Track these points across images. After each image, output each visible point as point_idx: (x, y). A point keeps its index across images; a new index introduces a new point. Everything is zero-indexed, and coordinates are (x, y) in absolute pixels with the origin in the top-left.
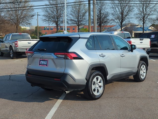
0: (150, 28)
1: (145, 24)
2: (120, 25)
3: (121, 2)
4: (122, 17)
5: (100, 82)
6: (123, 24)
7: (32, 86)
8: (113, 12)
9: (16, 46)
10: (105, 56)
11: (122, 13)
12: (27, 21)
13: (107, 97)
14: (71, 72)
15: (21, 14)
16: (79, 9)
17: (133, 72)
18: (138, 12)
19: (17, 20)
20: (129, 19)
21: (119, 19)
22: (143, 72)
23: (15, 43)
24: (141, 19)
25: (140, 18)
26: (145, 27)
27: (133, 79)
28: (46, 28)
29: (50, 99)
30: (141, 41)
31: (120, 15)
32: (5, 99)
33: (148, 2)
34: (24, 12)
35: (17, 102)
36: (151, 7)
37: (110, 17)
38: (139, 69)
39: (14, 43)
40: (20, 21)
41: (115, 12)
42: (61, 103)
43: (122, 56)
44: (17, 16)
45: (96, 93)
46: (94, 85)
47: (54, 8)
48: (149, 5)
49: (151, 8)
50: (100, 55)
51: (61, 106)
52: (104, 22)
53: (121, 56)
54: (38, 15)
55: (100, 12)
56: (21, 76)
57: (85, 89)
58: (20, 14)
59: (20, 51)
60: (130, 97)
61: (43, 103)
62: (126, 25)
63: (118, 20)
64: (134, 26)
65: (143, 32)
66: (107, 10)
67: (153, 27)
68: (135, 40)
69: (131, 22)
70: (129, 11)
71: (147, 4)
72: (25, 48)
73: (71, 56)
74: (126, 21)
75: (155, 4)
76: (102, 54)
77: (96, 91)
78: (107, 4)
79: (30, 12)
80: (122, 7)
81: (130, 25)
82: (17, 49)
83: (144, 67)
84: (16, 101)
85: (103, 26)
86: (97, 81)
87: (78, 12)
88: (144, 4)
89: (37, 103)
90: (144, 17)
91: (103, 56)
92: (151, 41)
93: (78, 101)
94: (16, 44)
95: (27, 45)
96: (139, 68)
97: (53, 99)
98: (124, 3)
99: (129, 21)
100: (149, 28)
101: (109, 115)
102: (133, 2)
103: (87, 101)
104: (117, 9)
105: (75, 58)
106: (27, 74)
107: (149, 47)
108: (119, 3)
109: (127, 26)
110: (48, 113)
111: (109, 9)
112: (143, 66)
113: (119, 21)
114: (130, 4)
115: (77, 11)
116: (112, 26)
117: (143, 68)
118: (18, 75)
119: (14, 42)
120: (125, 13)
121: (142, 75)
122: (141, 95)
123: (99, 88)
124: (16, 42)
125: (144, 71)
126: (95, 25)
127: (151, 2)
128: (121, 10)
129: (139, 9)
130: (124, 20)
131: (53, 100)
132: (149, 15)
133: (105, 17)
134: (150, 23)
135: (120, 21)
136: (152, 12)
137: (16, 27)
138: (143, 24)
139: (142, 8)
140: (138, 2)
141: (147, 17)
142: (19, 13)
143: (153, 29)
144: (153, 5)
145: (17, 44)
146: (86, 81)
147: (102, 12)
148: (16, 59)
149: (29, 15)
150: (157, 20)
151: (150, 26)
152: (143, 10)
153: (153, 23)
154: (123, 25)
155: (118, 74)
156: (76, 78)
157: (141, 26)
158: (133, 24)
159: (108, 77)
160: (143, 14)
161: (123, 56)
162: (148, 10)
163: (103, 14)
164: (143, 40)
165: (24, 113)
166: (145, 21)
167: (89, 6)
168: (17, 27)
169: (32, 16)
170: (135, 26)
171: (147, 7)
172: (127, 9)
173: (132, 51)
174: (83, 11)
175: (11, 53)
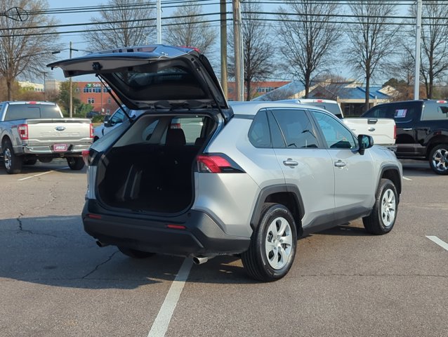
0: (384, 91)
1: (370, 80)
2: (304, 82)
3: (306, 18)
4: (309, 59)
5: (284, 235)
6: (311, 78)
7: (100, 245)
8: (284, 44)
9: (23, 139)
10: (297, 165)
11: (309, 49)
12: (38, 67)
13: (302, 274)
14: (215, 208)
15: (22, 47)
16: (190, 33)
17: (365, 208)
18: (352, 46)
19: (10, 64)
20: (327, 65)
21: (301, 65)
22: (388, 209)
23: (21, 128)
24: (362, 66)
25: (357, 62)
26: (370, 86)
27: (363, 227)
28: (92, 86)
29: (151, 279)
30: (372, 126)
31: (304, 54)
32: (26, 283)
33: (380, 20)
34: (31, 42)
35: (63, 288)
36: (388, 32)
37: (277, 59)
38: (379, 201)
39: (16, 129)
40: (17, 67)
41: (288, 43)
42: (183, 289)
43: (337, 164)
44: (9, 51)
45: (275, 264)
46: (270, 241)
47: (116, 31)
48: (382, 28)
49: (388, 36)
50: (284, 162)
51: (183, 297)
52: (259, 73)
53: (336, 166)
54: (71, 50)
55: (246, 44)
56: (51, 221)
57: (246, 252)
58: (20, 47)
59: (32, 151)
60: (364, 273)
61: (135, 290)
62: (318, 81)
63: (298, 66)
64: (340, 83)
65: (367, 100)
66: (267, 40)
67: (392, 86)
68: (356, 122)
69: (334, 72)
70: (329, 41)
71: (377, 24)
72: (46, 143)
73: (214, 165)
74: (320, 70)
75: (397, 26)
76: (289, 159)
77: (276, 256)
78: (268, 22)
79: (48, 41)
80: (307, 31)
81: (329, 80)
82: (26, 145)
83: (392, 193)
84: (56, 285)
85: (255, 84)
86: (278, 230)
87: (185, 43)
88: (368, 23)
89: (118, 291)
90: (369, 60)
91: (292, 165)
92: (397, 127)
93: (227, 285)
94: (23, 132)
95: (53, 136)
96: (379, 198)
97: (159, 280)
98: (313, 20)
99: (327, 70)
100: (380, 91)
101: (319, 319)
102: (339, 19)
103: (252, 285)
104: (294, 35)
105: (224, 170)
106: (88, 212)
107: (393, 141)
108: (300, 21)
109: (323, 85)
110: (154, 314)
111: (273, 37)
112: (389, 192)
113: (300, 71)
114: (329, 24)
115: (182, 40)
116: (281, 84)
117: (389, 196)
118: (40, 218)
119: (15, 126)
120: (317, 49)
121: (386, 217)
122: (391, 267)
123: (282, 250)
124: (23, 125)
125: (390, 204)
126: (239, 81)
127: (388, 20)
128: (305, 39)
129: (356, 38)
130: (314, 68)
131: (159, 282)
132: (382, 54)
133: (262, 59)
134: (385, 76)
135: (304, 68)
136: (391, 48)
137: (5, 82)
138: (368, 78)
139: (364, 36)
140: (353, 19)
141: (378, 59)
142: (15, 43)
143: (393, 92)
144: (394, 28)
145: (26, 131)
146: (251, 231)
147: (254, 44)
148: (21, 173)
149: (46, 50)
150: (404, 67)
151: (384, 86)
152: (367, 41)
153: (392, 76)
154: (312, 81)
155: (329, 213)
156: (225, 223)
157: (359, 86)
158: (339, 78)
159: (303, 220)
160: (367, 51)
161: (340, 166)
162: (380, 39)
163: (256, 49)
164: (375, 122)
165: (90, 316)
166: (371, 71)
167: (223, 27)
168: (9, 84)
169: (53, 53)
170: (343, 83)
171: (377, 33)
172: (321, 36)
173: (361, 152)
174: (201, 41)
175: (6, 157)
